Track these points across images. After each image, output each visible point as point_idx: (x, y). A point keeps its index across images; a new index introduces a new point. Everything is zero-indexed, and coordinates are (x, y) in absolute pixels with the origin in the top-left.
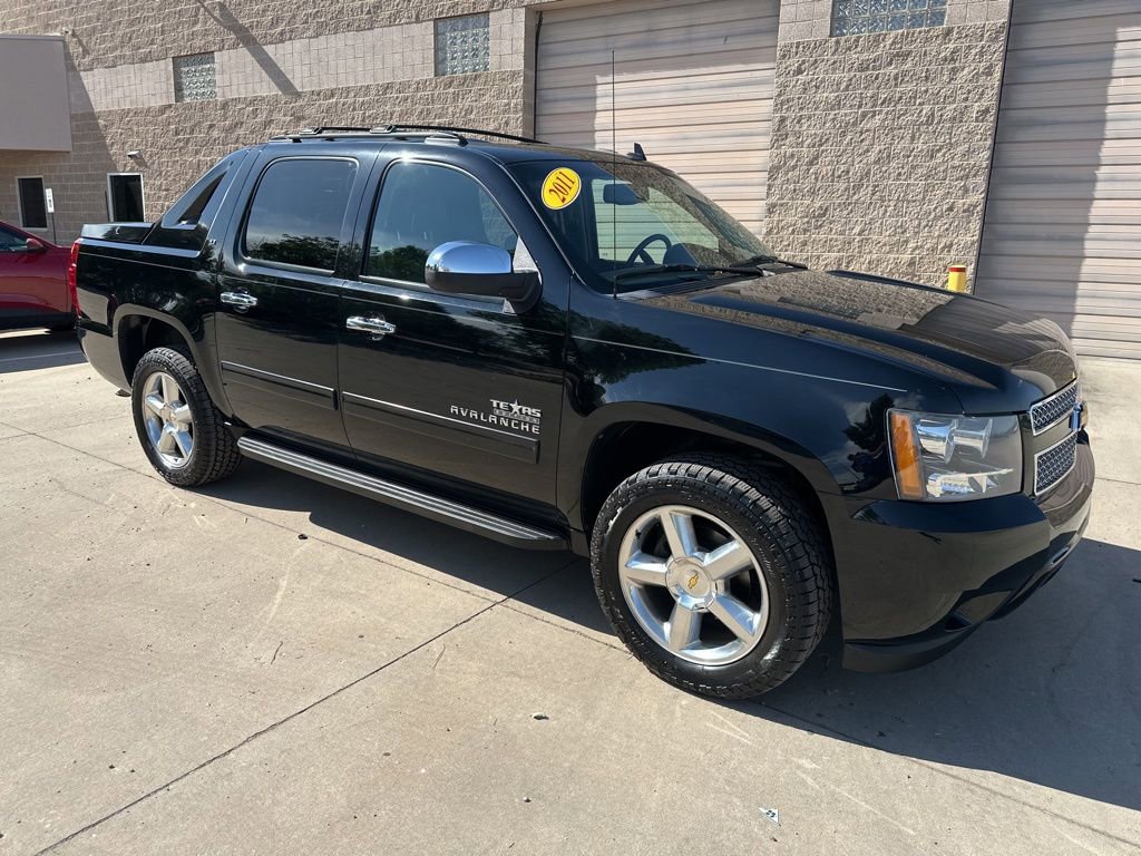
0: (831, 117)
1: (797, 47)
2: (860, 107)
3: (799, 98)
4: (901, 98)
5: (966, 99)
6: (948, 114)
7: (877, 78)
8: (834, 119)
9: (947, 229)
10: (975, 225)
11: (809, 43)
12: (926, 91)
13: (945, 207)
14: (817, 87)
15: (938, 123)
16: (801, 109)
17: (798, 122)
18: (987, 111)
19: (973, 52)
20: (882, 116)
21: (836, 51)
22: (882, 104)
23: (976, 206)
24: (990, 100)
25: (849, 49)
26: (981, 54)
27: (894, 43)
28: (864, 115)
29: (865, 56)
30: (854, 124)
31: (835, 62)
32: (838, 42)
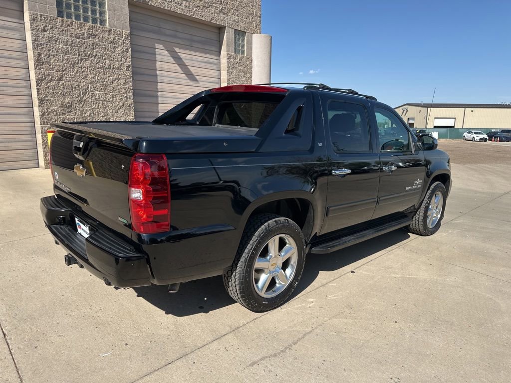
0: (66, 58)
1: (41, 17)
2: (79, 55)
3: (47, 45)
4: (96, 55)
5: (121, 61)
6: (116, 66)
7: (84, 43)
8: (67, 59)
9: (123, 114)
10: (132, 112)
11: (47, 17)
12: (106, 54)
13: (121, 104)
14: (56, 41)
15: (113, 69)
16: (49, 50)
17: (49, 57)
18: (129, 67)
19: (121, 41)
20: (90, 62)
21: (62, 25)
22: (89, 56)
23: (131, 105)
24: (129, 62)
25: (69, 25)
26: (124, 43)
27: (89, 29)
28: (81, 60)
29: (77, 31)
30: (78, 63)
31: (63, 31)
32: (62, 21)
